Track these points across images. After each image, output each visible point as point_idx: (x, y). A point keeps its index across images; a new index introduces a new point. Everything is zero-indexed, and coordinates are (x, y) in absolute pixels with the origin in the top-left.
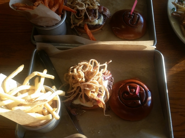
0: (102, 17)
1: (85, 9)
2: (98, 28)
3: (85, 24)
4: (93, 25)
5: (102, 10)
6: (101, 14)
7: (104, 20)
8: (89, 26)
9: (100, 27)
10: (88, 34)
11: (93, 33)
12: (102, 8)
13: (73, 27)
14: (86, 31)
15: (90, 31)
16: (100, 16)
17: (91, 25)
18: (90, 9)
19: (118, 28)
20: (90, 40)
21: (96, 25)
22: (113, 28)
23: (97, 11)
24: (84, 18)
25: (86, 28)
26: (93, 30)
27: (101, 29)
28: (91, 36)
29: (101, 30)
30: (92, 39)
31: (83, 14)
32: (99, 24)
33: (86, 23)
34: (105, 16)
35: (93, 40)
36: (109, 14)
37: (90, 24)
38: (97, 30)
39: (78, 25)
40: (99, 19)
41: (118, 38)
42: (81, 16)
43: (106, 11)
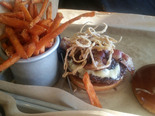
0: (118, 68)
1: (90, 49)
2: (108, 85)
3: (86, 73)
4: (99, 78)
5: (120, 56)
6: (116, 62)
7: (122, 72)
8: (92, 78)
9: (112, 83)
10: (88, 91)
11: (98, 93)
12: (121, 53)
13: (65, 75)
14: (85, 85)
15: (92, 85)
16: (115, 66)
17: (96, 77)
18: (99, 51)
19: (146, 91)
20: (91, 104)
21: (106, 79)
22: (137, 89)
23: (111, 56)
24: (85, 62)
25: (86, 80)
26: (99, 86)
27: (115, 88)
28: (93, 95)
29: (113, 90)
30: (94, 101)
31: (85, 57)
32: (111, 78)
33: (89, 72)
34: (123, 67)
35: (96, 105)
36: (132, 66)
37: (94, 74)
38: (105, 87)
39: (74, 73)
40: (112, 70)
41: (146, 109)
42: (82, 59)
43: (126, 60)
